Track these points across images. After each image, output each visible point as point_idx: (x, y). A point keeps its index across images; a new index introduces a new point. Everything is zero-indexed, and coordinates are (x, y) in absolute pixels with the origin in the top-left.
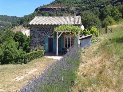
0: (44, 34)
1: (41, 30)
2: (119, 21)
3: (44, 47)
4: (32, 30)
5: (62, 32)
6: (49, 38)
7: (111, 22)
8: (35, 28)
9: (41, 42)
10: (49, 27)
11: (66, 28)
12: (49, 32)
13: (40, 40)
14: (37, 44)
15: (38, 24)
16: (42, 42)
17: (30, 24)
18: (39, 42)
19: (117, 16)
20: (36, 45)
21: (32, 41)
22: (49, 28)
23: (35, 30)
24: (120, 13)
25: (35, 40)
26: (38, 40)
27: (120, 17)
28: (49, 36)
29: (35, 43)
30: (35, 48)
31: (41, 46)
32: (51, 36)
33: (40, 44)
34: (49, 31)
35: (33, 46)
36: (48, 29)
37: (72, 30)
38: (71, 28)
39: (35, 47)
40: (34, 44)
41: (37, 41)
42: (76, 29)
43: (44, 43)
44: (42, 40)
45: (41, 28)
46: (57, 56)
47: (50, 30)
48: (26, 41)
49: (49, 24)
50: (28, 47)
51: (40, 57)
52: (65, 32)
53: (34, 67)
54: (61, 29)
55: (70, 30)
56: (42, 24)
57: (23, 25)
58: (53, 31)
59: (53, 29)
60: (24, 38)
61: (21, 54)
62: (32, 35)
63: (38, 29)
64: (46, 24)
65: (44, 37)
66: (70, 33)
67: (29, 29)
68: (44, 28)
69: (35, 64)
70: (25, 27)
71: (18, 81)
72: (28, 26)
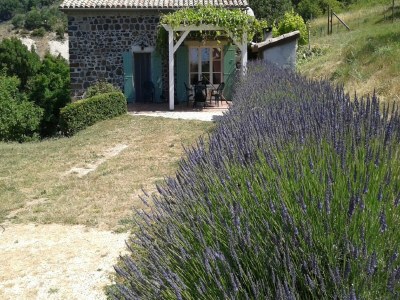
0: (119, 39)
1: (106, 28)
3: (120, 85)
4: (75, 28)
5: (187, 30)
6: (137, 55)
8: (85, 19)
9: (108, 69)
10: (134, 16)
11: (200, 15)
12: (135, 34)
13: (104, 63)
14: (95, 74)
15: (94, 5)
16: (114, 68)
17: (68, 5)
18: (103, 69)
20: (90, 79)
21: (77, 65)
22: (134, 20)
23: (85, 27)
25: (86, 61)
26: (96, 60)
28: (136, 48)
29: (85, 72)
30: (90, 89)
31: (110, 81)
32: (143, 46)
33: (106, 73)
34: (135, 30)
35: (80, 81)
36: (131, 23)
37: (222, 23)
38: (219, 15)
39: (87, 86)
40: (82, 74)
41: (96, 65)
42: (237, 17)
43: (119, 73)
44: (111, 60)
45: (108, 21)
46: (172, 111)
47: (137, 27)
48: (38, 72)
49: (136, 5)
50: (48, 94)
51: (116, 115)
52: (201, 28)
53: (114, 140)
54: (185, 20)
55: (215, 23)
56: (110, 5)
57: (10, 21)
58: (150, 31)
59: (151, 21)
60: (30, 62)
61: (27, 118)
62: (75, 45)
63: (96, 22)
64: (123, 6)
65: (119, 50)
66: (218, 33)
67: (34, 36)
68: (119, 20)
69: (109, 132)
70: (20, 31)
71: (84, 177)
72: (29, 26)
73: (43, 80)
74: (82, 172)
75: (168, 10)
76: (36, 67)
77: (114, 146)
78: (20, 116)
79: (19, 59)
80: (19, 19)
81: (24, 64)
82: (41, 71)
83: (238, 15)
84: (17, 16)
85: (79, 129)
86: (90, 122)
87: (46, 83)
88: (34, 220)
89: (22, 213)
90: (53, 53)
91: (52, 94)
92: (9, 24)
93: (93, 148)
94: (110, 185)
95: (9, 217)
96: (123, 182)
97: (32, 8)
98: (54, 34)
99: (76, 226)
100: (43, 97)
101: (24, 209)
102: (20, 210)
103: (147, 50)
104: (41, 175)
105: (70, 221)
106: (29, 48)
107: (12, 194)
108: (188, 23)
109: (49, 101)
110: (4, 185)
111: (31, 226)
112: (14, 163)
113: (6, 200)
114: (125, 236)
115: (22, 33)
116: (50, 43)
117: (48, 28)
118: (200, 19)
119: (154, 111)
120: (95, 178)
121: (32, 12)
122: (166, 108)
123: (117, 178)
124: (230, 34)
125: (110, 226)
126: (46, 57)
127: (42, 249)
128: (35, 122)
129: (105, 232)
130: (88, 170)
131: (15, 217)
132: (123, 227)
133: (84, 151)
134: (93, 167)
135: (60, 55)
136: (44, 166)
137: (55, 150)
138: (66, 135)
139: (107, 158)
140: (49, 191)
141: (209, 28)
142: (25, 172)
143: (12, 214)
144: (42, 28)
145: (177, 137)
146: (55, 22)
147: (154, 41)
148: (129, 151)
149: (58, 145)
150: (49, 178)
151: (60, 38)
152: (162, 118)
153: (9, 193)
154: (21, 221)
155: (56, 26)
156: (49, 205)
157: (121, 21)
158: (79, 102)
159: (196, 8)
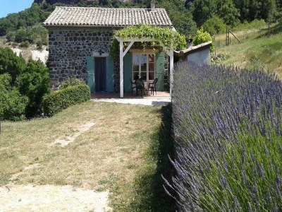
0: (84, 47)
1: (75, 39)
2: (233, 26)
3: (85, 80)
4: (53, 39)
5: (133, 41)
6: (96, 59)
7: (219, 28)
8: (60, 33)
9: (76, 68)
10: (95, 31)
11: (141, 31)
12: (96, 44)
13: (73, 64)
14: (67, 72)
15: (67, 23)
16: (80, 68)
17: (49, 23)
18: (73, 68)
19: (230, 14)
20: (64, 76)
21: (54, 66)
22: (95, 34)
23: (60, 38)
24: (236, 10)
25: (61, 62)
26: (68, 62)
27: (236, 16)
28: (96, 54)
29: (60, 71)
30: (63, 83)
31: (77, 77)
32: (101, 52)
33: (75, 73)
34: (95, 41)
35: (57, 77)
36: (93, 36)
37: (156, 37)
38: (155, 31)
39: (61, 80)
40: (58, 72)
41: (68, 66)
42: (167, 33)
43: (84, 71)
44: (79, 62)
45: (77, 35)
46: (122, 98)
47: (97, 39)
48: (25, 72)
49: (96, 23)
50: (32, 87)
51: (83, 101)
52: (142, 40)
53: (85, 119)
54: (131, 33)
55: (151, 36)
56: (79, 23)
57: (5, 37)
58: (106, 42)
59: (106, 35)
60: (19, 64)
61: (17, 104)
62: (53, 51)
63: (68, 35)
64: (88, 24)
65: (84, 55)
66: (154, 43)
67: (21, 46)
68: (84, 34)
69: (80, 113)
70: (12, 43)
71: (66, 147)
72: (18, 40)
73: (28, 77)
74: (64, 143)
75: (118, 28)
76: (23, 68)
77: (85, 124)
78: (12, 103)
79: (11, 61)
80: (11, 35)
81: (15, 66)
82: (26, 71)
83: (167, 31)
84: (10, 32)
85: (56, 112)
86: (64, 106)
87: (30, 80)
88: (32, 181)
89: (22, 176)
90: (34, 58)
91: (35, 87)
92: (4, 39)
93: (70, 125)
94: (87, 152)
95: (12, 179)
96: (96, 150)
97: (21, 27)
98: (35, 46)
99: (66, 186)
100: (28, 89)
101: (23, 173)
102: (20, 173)
103: (103, 55)
104: (33, 146)
105: (60, 182)
106: (18, 55)
107: (13, 161)
108: (134, 36)
109: (32, 93)
110: (6, 154)
111: (30, 186)
112: (13, 136)
113: (8, 166)
114: (106, 194)
115: (13, 45)
116: (32, 52)
117: (31, 42)
118: (142, 33)
119: (110, 98)
120: (74, 148)
121: (20, 30)
122: (118, 96)
123: (91, 147)
124: (161, 45)
125: (92, 186)
126: (29, 61)
127: (42, 206)
128: (23, 107)
129: (88, 191)
130: (69, 142)
131: (17, 180)
132: (102, 186)
133: (63, 127)
134: (71, 139)
135: (39, 60)
136: (35, 139)
137: (41, 127)
138: (49, 116)
139: (81, 132)
140: (41, 158)
141: (148, 40)
142: (21, 143)
143: (14, 177)
144: (27, 42)
145: (130, 116)
146: (36, 37)
147: (109, 49)
148: (97, 127)
149: (43, 123)
150: (40, 148)
151: (39, 49)
152: (116, 104)
153: (11, 160)
154: (22, 183)
155: (37, 40)
156: (42, 169)
157: (86, 35)
158: (57, 91)
159: (138, 27)
